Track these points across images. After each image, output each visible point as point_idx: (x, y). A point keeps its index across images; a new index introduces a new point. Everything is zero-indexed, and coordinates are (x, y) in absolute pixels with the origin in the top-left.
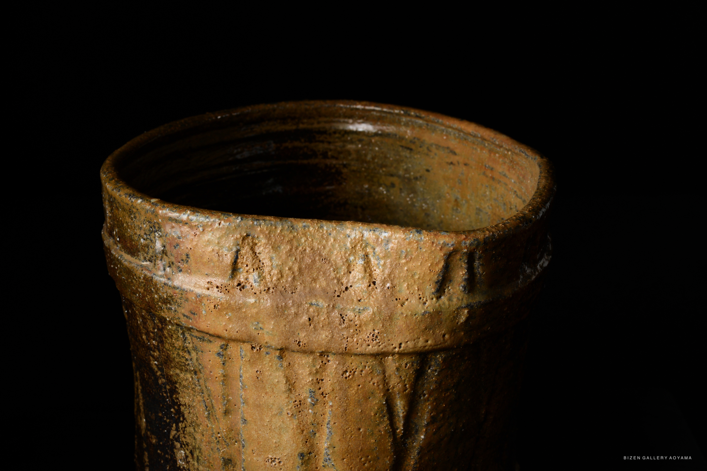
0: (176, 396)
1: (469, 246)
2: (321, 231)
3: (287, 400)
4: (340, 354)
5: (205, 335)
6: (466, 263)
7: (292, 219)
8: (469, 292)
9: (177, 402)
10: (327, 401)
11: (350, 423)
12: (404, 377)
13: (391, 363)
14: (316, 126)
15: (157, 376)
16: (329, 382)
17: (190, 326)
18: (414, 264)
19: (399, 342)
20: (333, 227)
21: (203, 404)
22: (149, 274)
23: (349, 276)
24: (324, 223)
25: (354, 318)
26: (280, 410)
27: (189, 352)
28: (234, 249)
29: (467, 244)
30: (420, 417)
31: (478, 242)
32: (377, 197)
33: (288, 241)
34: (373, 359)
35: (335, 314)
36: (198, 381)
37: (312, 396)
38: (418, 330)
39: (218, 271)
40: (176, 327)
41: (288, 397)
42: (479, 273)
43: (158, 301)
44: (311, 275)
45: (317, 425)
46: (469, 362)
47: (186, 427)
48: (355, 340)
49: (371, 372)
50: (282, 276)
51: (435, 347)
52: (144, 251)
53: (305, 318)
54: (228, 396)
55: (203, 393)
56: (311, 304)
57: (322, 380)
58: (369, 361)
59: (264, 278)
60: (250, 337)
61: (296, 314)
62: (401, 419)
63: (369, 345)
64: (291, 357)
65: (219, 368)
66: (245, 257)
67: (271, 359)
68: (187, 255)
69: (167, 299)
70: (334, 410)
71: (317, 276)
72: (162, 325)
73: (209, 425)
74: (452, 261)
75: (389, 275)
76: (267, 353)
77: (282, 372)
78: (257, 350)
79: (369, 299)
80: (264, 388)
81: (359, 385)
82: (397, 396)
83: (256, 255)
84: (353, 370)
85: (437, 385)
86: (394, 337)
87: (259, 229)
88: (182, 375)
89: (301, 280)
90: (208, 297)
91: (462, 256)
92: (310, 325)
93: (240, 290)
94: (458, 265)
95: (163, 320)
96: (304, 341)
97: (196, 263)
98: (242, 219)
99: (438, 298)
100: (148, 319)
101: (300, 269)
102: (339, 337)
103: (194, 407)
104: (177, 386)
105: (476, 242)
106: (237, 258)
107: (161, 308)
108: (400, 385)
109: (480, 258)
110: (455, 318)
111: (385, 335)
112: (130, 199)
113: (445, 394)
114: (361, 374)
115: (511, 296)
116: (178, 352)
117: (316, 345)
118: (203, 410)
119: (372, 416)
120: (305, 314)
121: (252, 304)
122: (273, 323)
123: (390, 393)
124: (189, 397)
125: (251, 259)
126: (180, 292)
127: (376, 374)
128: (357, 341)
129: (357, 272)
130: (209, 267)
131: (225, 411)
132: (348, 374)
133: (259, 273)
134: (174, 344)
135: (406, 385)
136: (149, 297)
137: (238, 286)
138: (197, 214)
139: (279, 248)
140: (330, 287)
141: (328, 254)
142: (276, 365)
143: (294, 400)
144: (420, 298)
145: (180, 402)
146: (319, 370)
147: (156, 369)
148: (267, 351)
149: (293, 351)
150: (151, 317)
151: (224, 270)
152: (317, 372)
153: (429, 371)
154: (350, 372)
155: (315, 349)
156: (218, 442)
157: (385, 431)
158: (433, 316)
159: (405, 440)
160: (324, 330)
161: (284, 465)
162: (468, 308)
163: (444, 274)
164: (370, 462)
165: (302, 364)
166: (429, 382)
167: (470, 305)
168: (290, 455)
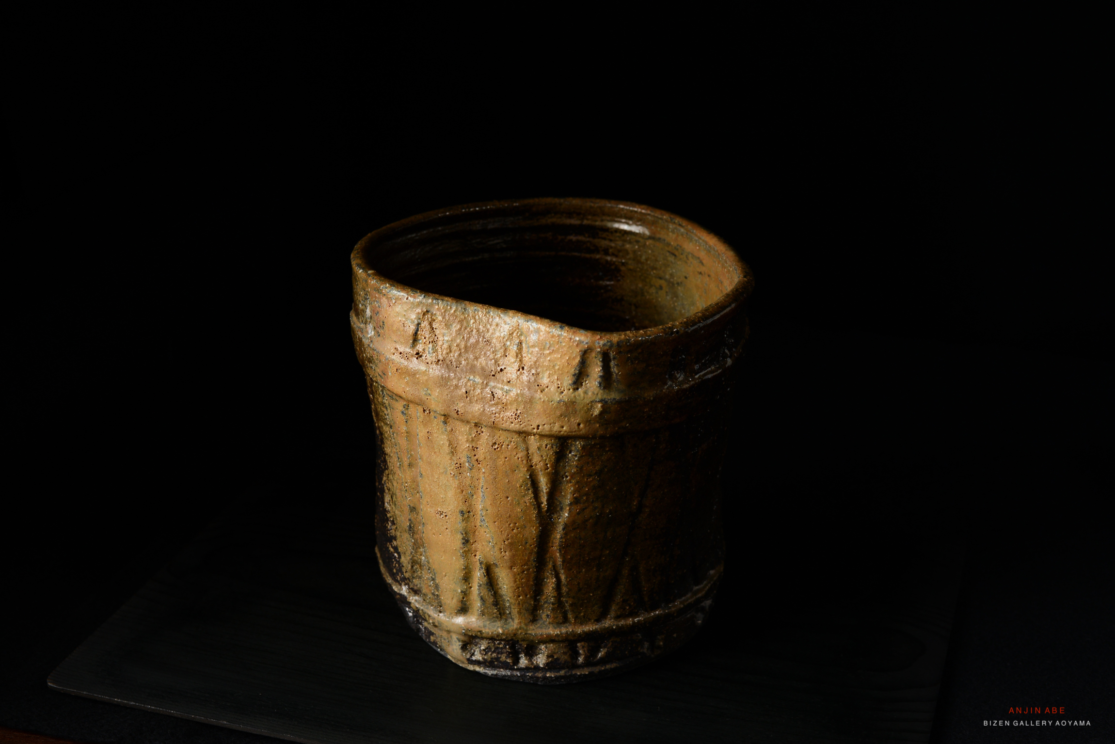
0: (384, 446)
2: (488, 316)
3: (450, 461)
4: (489, 427)
5: (393, 394)
6: (601, 361)
7: (467, 302)
8: (604, 388)
9: (384, 451)
10: (481, 468)
11: (499, 490)
12: (545, 456)
13: (533, 442)
15: (376, 427)
16: (482, 450)
17: (383, 385)
18: (555, 356)
19: (537, 424)
20: (498, 314)
21: (397, 456)
22: (361, 336)
23: (504, 359)
24: (492, 309)
25: (502, 397)
26: (445, 470)
27: (386, 408)
28: (416, 322)
29: (601, 345)
30: (564, 496)
31: (611, 343)
32: (648, 297)
33: (459, 321)
34: (517, 436)
35: (488, 390)
36: (393, 434)
37: (469, 461)
38: (554, 416)
39: (403, 340)
40: (378, 385)
41: (451, 459)
42: (615, 372)
44: (474, 353)
45: (474, 487)
46: (611, 454)
47: (389, 474)
48: (501, 416)
49: (516, 448)
50: (450, 351)
51: (570, 434)
52: (362, 315)
53: (464, 390)
54: (411, 451)
55: (396, 446)
56: (470, 380)
57: (477, 448)
58: (514, 437)
59: (437, 351)
60: (421, 401)
61: (457, 386)
62: (545, 494)
63: (512, 423)
64: (453, 424)
65: (403, 425)
66: (424, 330)
67: (438, 423)
68: (383, 322)
69: (370, 359)
70: (486, 476)
71: (480, 355)
73: (400, 475)
74: (588, 358)
75: (535, 362)
76: (435, 417)
77: (446, 436)
78: (428, 413)
79: (517, 381)
80: (433, 447)
81: (506, 458)
82: (540, 473)
83: (433, 329)
84: (501, 443)
85: (578, 469)
86: (533, 418)
87: (437, 307)
89: (466, 357)
90: (393, 361)
91: (598, 355)
92: (467, 397)
93: (417, 358)
94: (594, 362)
95: (371, 378)
96: (461, 411)
97: (389, 331)
98: (424, 297)
99: (576, 389)
101: (466, 347)
102: (489, 412)
103: (392, 457)
104: (384, 437)
105: (609, 343)
106: (417, 330)
107: (367, 365)
108: (541, 463)
109: (614, 358)
110: (589, 410)
111: (526, 416)
113: (587, 479)
114: (507, 448)
115: (652, 399)
116: (381, 407)
117: (470, 415)
118: (397, 460)
119: (517, 487)
120: (463, 387)
121: (424, 371)
122: (438, 391)
123: (533, 469)
124: (389, 447)
125: (428, 332)
126: (377, 354)
127: (520, 450)
128: (503, 417)
129: (511, 358)
130: (397, 335)
131: (409, 463)
132: (496, 446)
133: (433, 346)
134: (378, 399)
135: (547, 464)
137: (416, 354)
138: (393, 287)
139: (451, 326)
140: (488, 367)
141: (490, 337)
142: (442, 429)
143: (456, 462)
144: (559, 387)
146: (474, 439)
147: (375, 421)
148: (435, 415)
149: (454, 419)
151: (407, 339)
152: (473, 440)
153: (570, 455)
154: (499, 445)
155: (471, 420)
156: (406, 490)
157: (530, 503)
158: (568, 405)
159: (550, 515)
160: (477, 403)
161: (449, 519)
162: (602, 403)
163: (581, 368)
164: (518, 529)
165: (462, 432)
166: (570, 465)
167: (604, 400)
168: (453, 510)
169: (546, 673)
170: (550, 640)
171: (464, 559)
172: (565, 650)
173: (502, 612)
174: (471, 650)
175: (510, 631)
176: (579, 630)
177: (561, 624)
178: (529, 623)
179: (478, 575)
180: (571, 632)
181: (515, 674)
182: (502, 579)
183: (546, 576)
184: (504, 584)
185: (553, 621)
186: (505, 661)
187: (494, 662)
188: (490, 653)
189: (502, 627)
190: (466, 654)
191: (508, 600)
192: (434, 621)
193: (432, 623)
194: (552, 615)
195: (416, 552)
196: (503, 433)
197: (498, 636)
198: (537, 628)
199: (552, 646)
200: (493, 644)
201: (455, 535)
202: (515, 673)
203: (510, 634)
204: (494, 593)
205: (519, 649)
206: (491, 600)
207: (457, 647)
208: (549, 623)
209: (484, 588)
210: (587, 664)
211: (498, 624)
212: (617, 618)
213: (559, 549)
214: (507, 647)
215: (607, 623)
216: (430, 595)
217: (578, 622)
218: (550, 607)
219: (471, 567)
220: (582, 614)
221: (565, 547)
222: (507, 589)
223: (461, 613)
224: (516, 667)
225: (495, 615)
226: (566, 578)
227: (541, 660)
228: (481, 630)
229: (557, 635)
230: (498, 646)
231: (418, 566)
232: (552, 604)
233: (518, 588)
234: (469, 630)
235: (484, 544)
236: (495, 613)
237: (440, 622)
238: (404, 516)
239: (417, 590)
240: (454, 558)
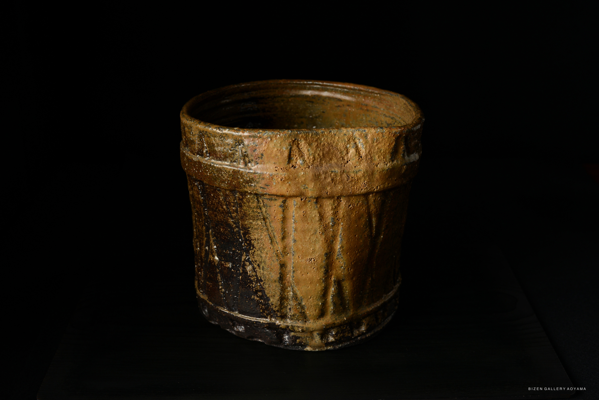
0: (249, 235)
1: (406, 133)
2: (331, 133)
3: (319, 225)
4: (347, 196)
5: (273, 196)
6: (404, 142)
9: (249, 239)
10: (340, 223)
11: (351, 233)
12: (377, 205)
13: (371, 198)
15: (233, 227)
16: (341, 212)
17: (265, 193)
19: (377, 186)
20: (336, 131)
21: (268, 237)
23: (347, 155)
24: (331, 130)
25: (354, 176)
26: (315, 232)
27: (261, 209)
28: (289, 148)
30: (382, 226)
33: (315, 141)
34: (363, 197)
35: (344, 175)
37: (332, 221)
38: (385, 179)
39: (281, 161)
40: (253, 196)
43: (243, 183)
44: (329, 157)
45: (334, 237)
47: (255, 252)
48: (355, 188)
49: (362, 204)
50: (315, 159)
51: (392, 187)
52: (231, 157)
53: (329, 180)
54: (285, 228)
55: (268, 230)
56: (332, 172)
57: (338, 212)
58: (361, 198)
59: (306, 161)
61: (325, 178)
62: (374, 228)
63: (362, 190)
64: (322, 201)
65: (280, 214)
66: (294, 151)
67: (311, 204)
68: (262, 154)
69: (249, 180)
70: (344, 227)
71: (332, 157)
72: (242, 197)
74: (398, 141)
75: (369, 152)
76: (309, 201)
77: (317, 210)
78: (304, 200)
79: (360, 165)
80: (307, 220)
81: (356, 212)
82: (373, 216)
83: (300, 149)
84: (353, 204)
85: (390, 208)
86: (374, 183)
87: (300, 135)
88: (254, 223)
89: (324, 160)
90: (277, 175)
91: (403, 139)
92: (332, 183)
93: (294, 169)
94: (401, 143)
95: (244, 194)
96: (329, 192)
97: (268, 158)
98: (291, 131)
99: (393, 161)
100: (231, 195)
101: (323, 154)
102: (347, 187)
103: (261, 239)
104: (250, 230)
105: (408, 131)
106: (290, 152)
107: (245, 186)
108: (375, 209)
109: (410, 139)
110: (400, 171)
111: (370, 183)
113: (392, 213)
114: (358, 206)
116: (253, 210)
117: (336, 193)
118: (268, 240)
119: (361, 228)
120: (329, 177)
122: (313, 184)
123: (370, 214)
124: (258, 234)
125: (298, 152)
126: (259, 175)
127: (364, 205)
128: (357, 188)
129: (352, 153)
130: (275, 159)
131: (283, 237)
132: (351, 206)
133: (302, 159)
134: (250, 206)
135: (377, 209)
136: (235, 181)
137: (292, 167)
138: (266, 131)
139: (311, 145)
140: (339, 162)
141: (336, 145)
142: (314, 207)
143: (323, 225)
144: (384, 162)
145: (251, 239)
146: (336, 206)
147: (232, 224)
148: (310, 199)
149: (323, 198)
151: (284, 159)
152: (335, 208)
153: (387, 201)
155: (336, 195)
156: (277, 256)
157: (367, 235)
158: (390, 170)
159: (376, 239)
160: (339, 184)
161: (316, 261)
162: (405, 165)
163: (395, 148)
164: (360, 253)
165: (328, 205)
166: (387, 207)
167: (405, 163)
168: (320, 255)
169: (366, 335)
170: (367, 315)
171: (324, 283)
172: (373, 319)
173: (345, 308)
174: (326, 337)
175: (350, 317)
176: (379, 304)
177: (371, 304)
178: (358, 309)
179: (332, 290)
180: (375, 307)
182: (346, 287)
183: (367, 278)
184: (346, 290)
185: (368, 303)
186: (347, 336)
187: (342, 339)
188: (339, 335)
189: (345, 316)
190: (324, 341)
191: (348, 299)
192: (303, 329)
193: (301, 330)
194: (367, 300)
195: (284, 292)
196: (355, 198)
197: (343, 322)
198: (361, 310)
199: (369, 318)
200: (340, 329)
201: (320, 270)
202: (352, 342)
203: (349, 319)
204: (341, 297)
205: (353, 326)
206: (339, 302)
207: (318, 339)
208: (367, 305)
209: (336, 296)
211: (343, 315)
214: (348, 327)
216: (298, 314)
217: (377, 300)
218: (367, 296)
219: (328, 286)
220: (378, 295)
221: (378, 257)
222: (348, 293)
223: (321, 317)
224: (352, 338)
226: (375, 275)
227: (364, 328)
228: (334, 322)
229: (370, 311)
230: (343, 329)
231: (285, 300)
232: (368, 294)
233: (354, 289)
234: (328, 325)
235: (337, 269)
236: (341, 310)
237: (307, 328)
238: (274, 273)
239: (284, 316)
240: (318, 285)
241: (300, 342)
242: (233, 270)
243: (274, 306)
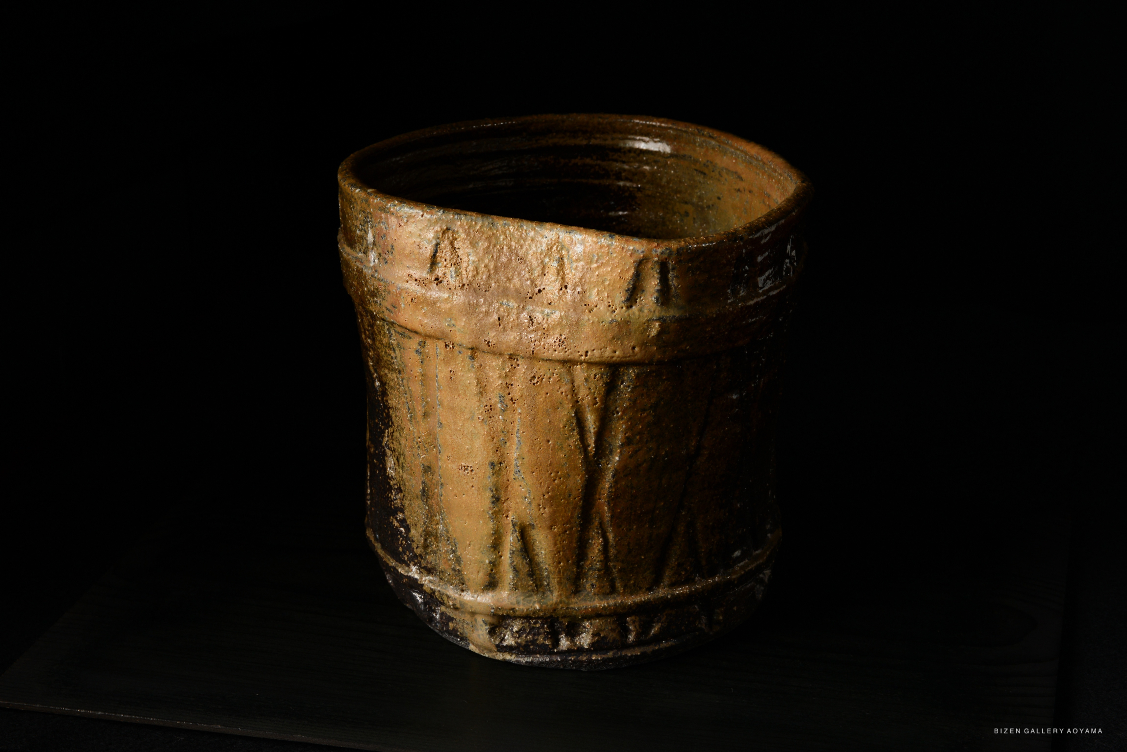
0: (387, 398)
1: (660, 255)
2: (521, 230)
3: (478, 404)
4: (527, 358)
5: (405, 330)
6: (658, 273)
7: (494, 217)
8: (662, 304)
9: (387, 405)
10: (516, 408)
11: (539, 433)
12: (593, 389)
13: (579, 372)
14: (609, 142)
15: (374, 378)
16: (518, 387)
17: (392, 320)
19: (585, 350)
20: (532, 227)
21: (406, 407)
22: (360, 266)
23: (542, 278)
24: (525, 222)
25: (543, 321)
26: (471, 414)
27: (394, 350)
28: (434, 243)
29: (658, 253)
30: (614, 436)
31: (670, 252)
33: (486, 238)
34: (561, 366)
35: (525, 315)
36: (402, 381)
37: (501, 402)
38: (605, 339)
39: (418, 264)
40: (383, 323)
41: (479, 401)
42: (674, 285)
43: (367, 294)
44: (506, 274)
45: (507, 433)
46: (669, 383)
47: (393, 432)
48: (542, 343)
49: (559, 380)
50: (477, 273)
51: (624, 359)
52: (360, 242)
53: (496, 317)
54: (427, 397)
55: (406, 394)
56: (502, 304)
57: (512, 385)
58: (557, 368)
59: (461, 274)
60: (443, 334)
61: (487, 313)
62: (592, 434)
63: (555, 351)
64: (482, 358)
65: (417, 366)
66: (444, 251)
67: (463, 359)
68: (392, 246)
69: (374, 292)
70: (523, 418)
71: (513, 276)
72: (373, 321)
73: (411, 429)
74: (644, 269)
75: (581, 279)
76: (460, 352)
77: (473, 373)
78: (451, 349)
79: (559, 302)
80: (457, 389)
81: (547, 394)
82: (587, 410)
83: (455, 249)
84: (541, 376)
85: (631, 402)
86: (580, 344)
87: (459, 223)
88: (389, 375)
89: (496, 279)
90: (406, 291)
91: (654, 265)
92: (500, 325)
93: (437, 284)
94: (650, 274)
95: (374, 317)
96: (493, 341)
97: (399, 255)
98: (443, 212)
99: (629, 307)
100: (364, 316)
101: (496, 268)
102: (527, 340)
103: (399, 409)
104: (387, 387)
105: (668, 251)
106: (436, 252)
107: (369, 301)
108: (589, 398)
109: (673, 269)
110: (645, 330)
111: (572, 341)
112: (352, 189)
113: (641, 414)
114: (549, 382)
115: (715, 316)
116: (386, 350)
118: (406, 413)
119: (560, 428)
120: (495, 313)
121: (446, 299)
122: (464, 320)
123: (579, 405)
124: (396, 399)
125: (449, 253)
126: (384, 285)
127: (564, 383)
128: (544, 345)
129: (551, 276)
130: (410, 260)
131: (424, 413)
132: (536, 380)
133: (456, 268)
134: (382, 341)
135: (596, 398)
136: (361, 290)
137: (435, 280)
138: (403, 204)
139: (477, 245)
140: (524, 289)
141: (524, 255)
142: (468, 365)
143: (485, 404)
144: (609, 306)
145: (389, 405)
146: (508, 374)
147: (373, 371)
148: (460, 349)
149: (484, 352)
150: (366, 313)
151: (424, 263)
152: (506, 376)
153: (622, 386)
154: (539, 378)
155: (505, 351)
156: (419, 447)
157: (575, 446)
158: (621, 325)
159: (598, 460)
160: (513, 331)
161: (476, 474)
162: (660, 322)
163: (635, 282)
164: (560, 478)
165: (493, 367)
166: (622, 398)
167: (662, 318)
168: (481, 463)
169: (591, 656)
170: (596, 614)
171: (493, 521)
172: (613, 626)
173: (539, 584)
174: (501, 634)
175: (549, 607)
176: (629, 601)
177: (608, 594)
178: (571, 595)
179: (510, 540)
180: (620, 604)
181: (555, 660)
182: (540, 542)
183: (591, 536)
184: (541, 548)
185: (599, 591)
186: (543, 643)
187: (530, 646)
188: (524, 635)
189: (539, 602)
190: (495, 639)
191: (546, 569)
192: (455, 602)
193: (453, 605)
194: (597, 584)
195: (431, 522)
196: (544, 364)
197: (534, 613)
198: (580, 600)
199: (598, 622)
200: (528, 624)
201: (483, 493)
202: (554, 658)
203: (549, 610)
204: (530, 560)
205: (559, 628)
206: (526, 569)
207: (484, 633)
208: (595, 594)
209: (518, 555)
210: (638, 643)
211: (535, 598)
212: (673, 585)
213: (608, 501)
214: (545, 626)
215: (661, 592)
216: (450, 572)
217: (628, 591)
218: (595, 574)
219: (501, 531)
220: (632, 582)
221: (614, 498)
222: (545, 555)
223: (489, 590)
224: (555, 650)
225: (530, 588)
226: (615, 537)
227: (585, 640)
228: (513, 607)
229: (604, 608)
230: (534, 626)
231: (433, 539)
232: (598, 571)
233: (559, 552)
234: (500, 609)
235: (518, 501)
236: (531, 586)
237: (462, 603)
238: (415, 479)
239: (431, 568)
240: (481, 522)
241: (453, 629)
242: (376, 460)
243: (415, 545)
